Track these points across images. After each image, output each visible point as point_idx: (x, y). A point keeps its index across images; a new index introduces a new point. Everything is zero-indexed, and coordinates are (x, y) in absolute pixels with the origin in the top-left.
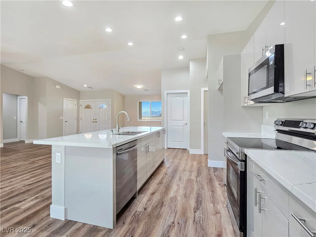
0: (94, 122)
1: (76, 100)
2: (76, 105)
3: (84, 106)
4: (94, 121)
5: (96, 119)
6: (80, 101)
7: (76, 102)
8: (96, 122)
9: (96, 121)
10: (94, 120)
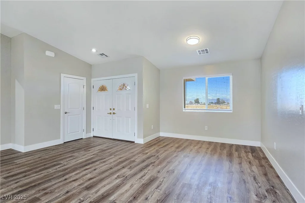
0: (111, 113)
1: (85, 79)
2: (85, 87)
3: (97, 88)
4: (111, 111)
5: (114, 109)
6: (92, 80)
7: (84, 81)
8: (114, 113)
9: (114, 111)
10: (111, 109)
